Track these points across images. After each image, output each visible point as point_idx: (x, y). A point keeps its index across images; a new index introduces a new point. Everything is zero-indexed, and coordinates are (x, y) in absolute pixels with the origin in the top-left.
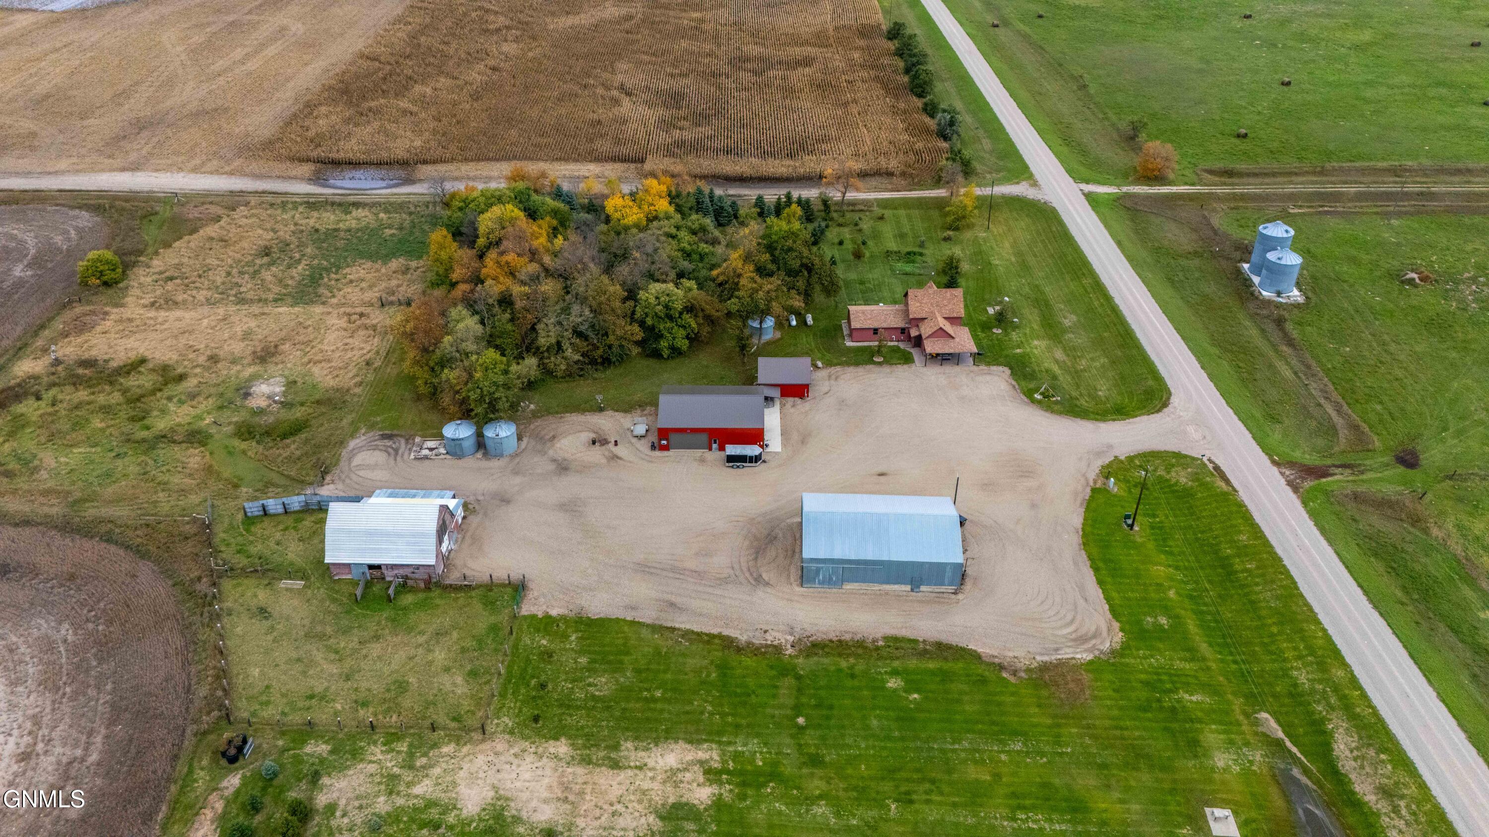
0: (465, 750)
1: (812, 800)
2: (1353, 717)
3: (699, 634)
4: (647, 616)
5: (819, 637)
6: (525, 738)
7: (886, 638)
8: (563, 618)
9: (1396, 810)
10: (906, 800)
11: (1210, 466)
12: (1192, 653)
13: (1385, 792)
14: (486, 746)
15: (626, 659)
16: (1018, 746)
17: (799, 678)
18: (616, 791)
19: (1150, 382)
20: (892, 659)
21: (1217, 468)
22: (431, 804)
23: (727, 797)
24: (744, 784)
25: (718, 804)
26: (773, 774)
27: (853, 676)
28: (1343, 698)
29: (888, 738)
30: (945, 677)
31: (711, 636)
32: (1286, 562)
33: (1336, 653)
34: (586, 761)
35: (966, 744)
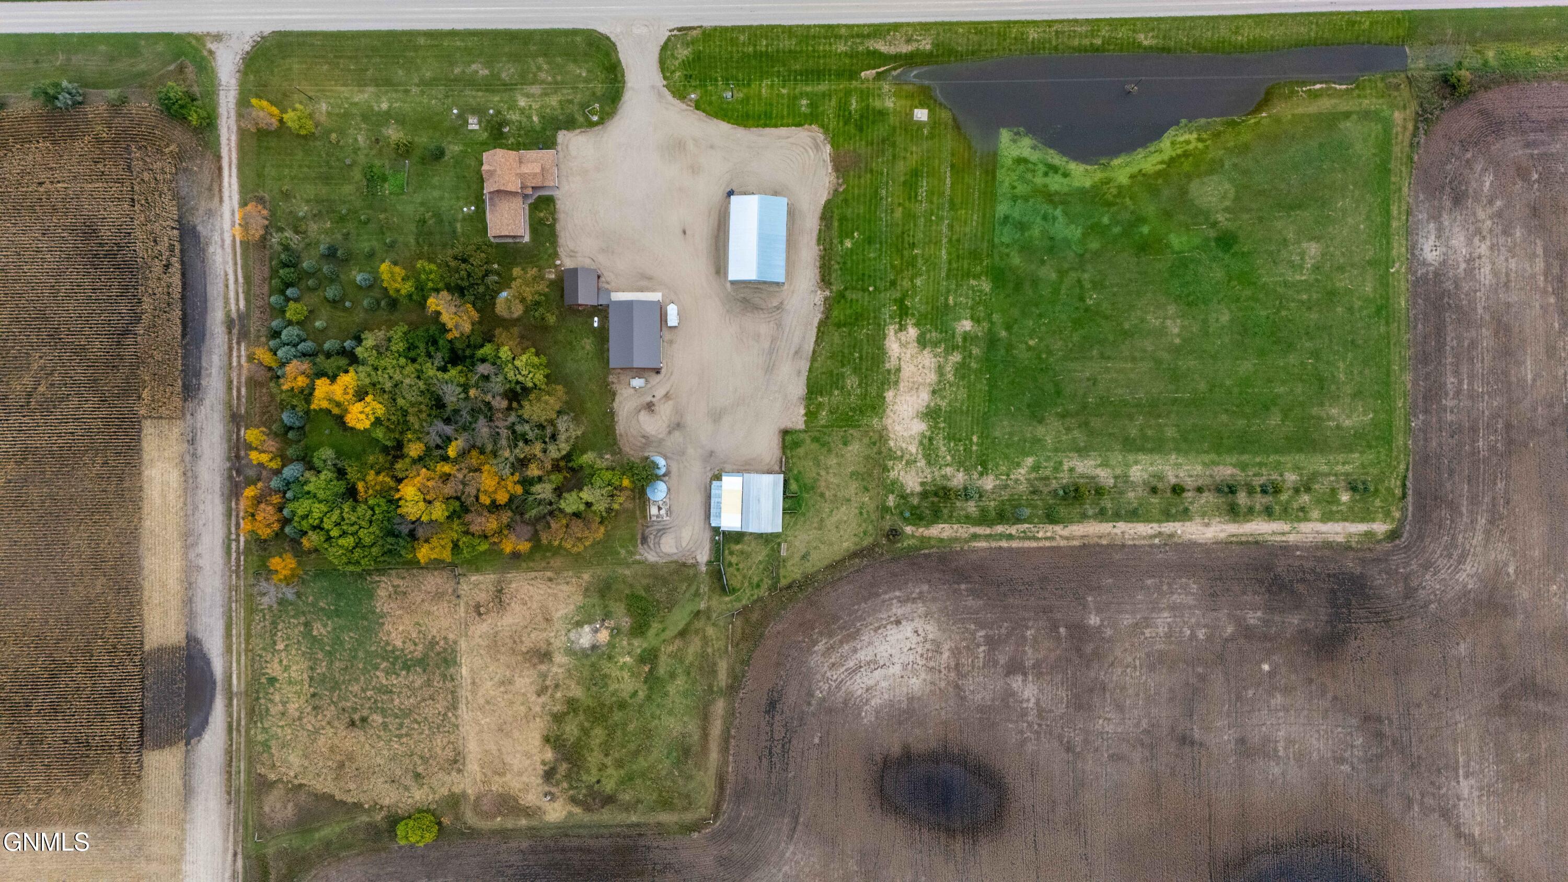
0: (892, 436)
1: (914, 286)
2: (868, 36)
3: (817, 337)
4: (805, 365)
5: (818, 278)
6: (884, 411)
7: (818, 244)
8: (807, 407)
9: (918, 41)
10: (913, 246)
11: (675, 32)
12: (827, 95)
13: (909, 41)
14: (890, 428)
15: (835, 372)
16: (884, 192)
17: (846, 289)
18: (912, 368)
19: (578, 39)
20: (831, 243)
21: (679, 29)
22: (921, 443)
23: (913, 321)
24: (906, 314)
25: (917, 325)
26: (900, 302)
27: (845, 263)
28: (858, 36)
29: (880, 250)
30: (843, 219)
31: (819, 330)
32: (765, 23)
33: (830, 27)
34: (896, 383)
35: (883, 215)
